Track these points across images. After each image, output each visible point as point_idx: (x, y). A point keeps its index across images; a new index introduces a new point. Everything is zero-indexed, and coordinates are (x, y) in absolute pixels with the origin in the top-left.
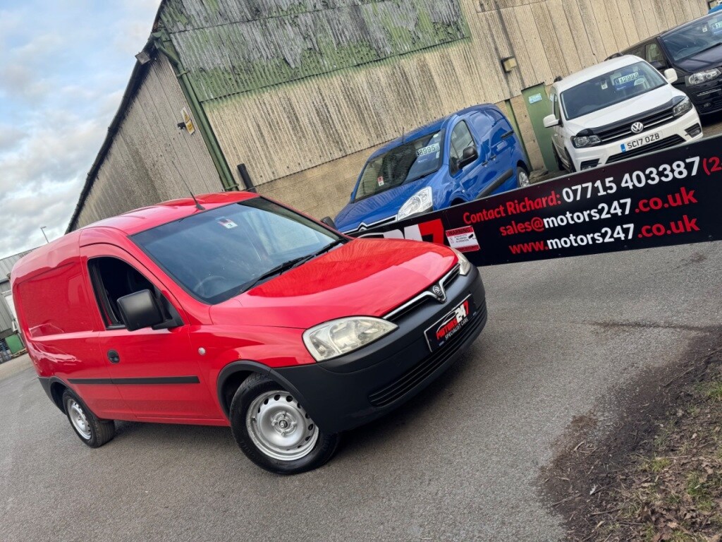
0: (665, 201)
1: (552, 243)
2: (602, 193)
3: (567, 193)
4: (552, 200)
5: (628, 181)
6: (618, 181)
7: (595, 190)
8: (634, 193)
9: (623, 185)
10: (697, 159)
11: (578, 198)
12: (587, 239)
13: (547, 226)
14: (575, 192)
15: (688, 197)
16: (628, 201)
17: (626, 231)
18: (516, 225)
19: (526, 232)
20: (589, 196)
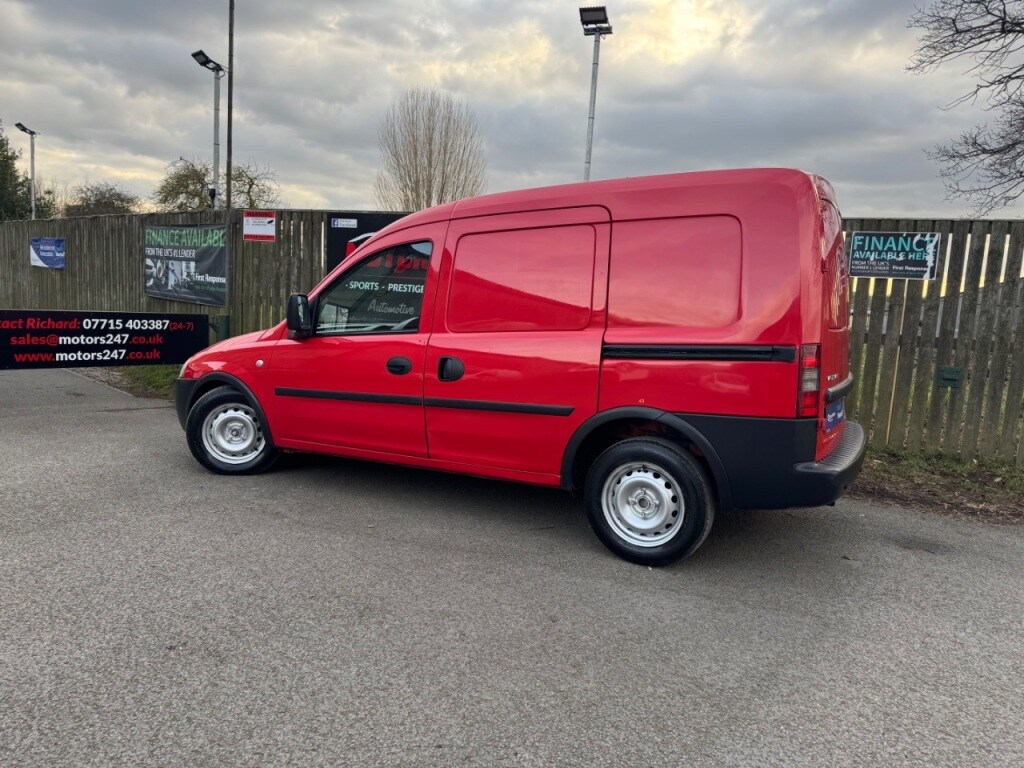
0: (147, 339)
1: (60, 356)
2: (112, 327)
3: (87, 323)
4: (73, 325)
5: (130, 324)
6: (124, 323)
7: (108, 325)
8: (132, 332)
9: (127, 326)
10: (168, 322)
11: (95, 327)
12: (90, 356)
13: (61, 343)
14: (93, 323)
15: (159, 340)
16: (127, 336)
17: (119, 354)
18: (31, 337)
19: (39, 345)
20: (103, 327)
